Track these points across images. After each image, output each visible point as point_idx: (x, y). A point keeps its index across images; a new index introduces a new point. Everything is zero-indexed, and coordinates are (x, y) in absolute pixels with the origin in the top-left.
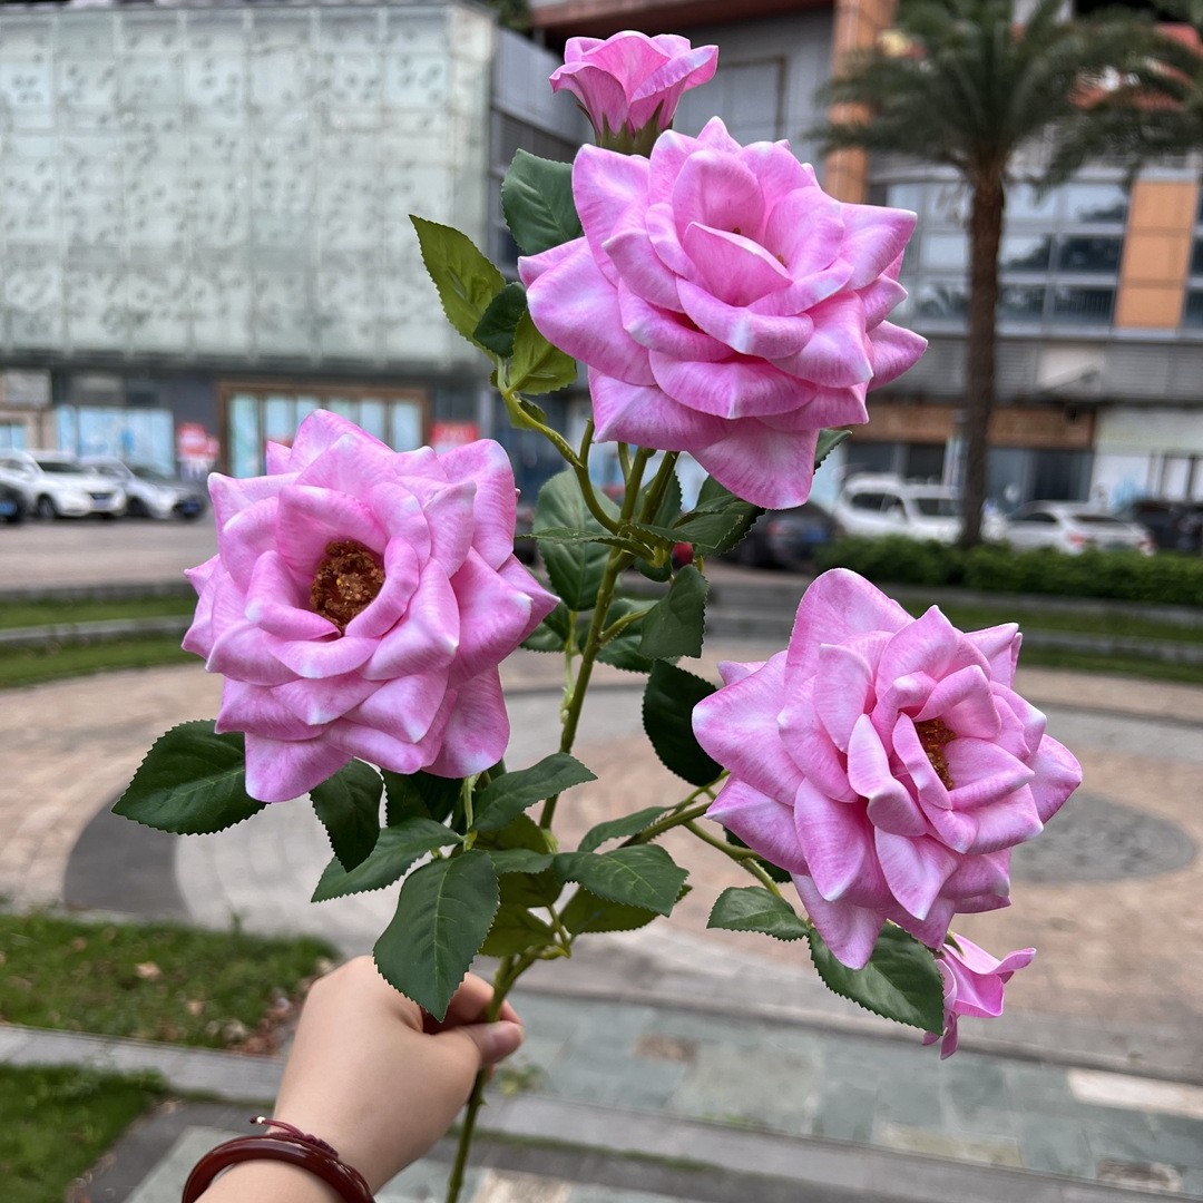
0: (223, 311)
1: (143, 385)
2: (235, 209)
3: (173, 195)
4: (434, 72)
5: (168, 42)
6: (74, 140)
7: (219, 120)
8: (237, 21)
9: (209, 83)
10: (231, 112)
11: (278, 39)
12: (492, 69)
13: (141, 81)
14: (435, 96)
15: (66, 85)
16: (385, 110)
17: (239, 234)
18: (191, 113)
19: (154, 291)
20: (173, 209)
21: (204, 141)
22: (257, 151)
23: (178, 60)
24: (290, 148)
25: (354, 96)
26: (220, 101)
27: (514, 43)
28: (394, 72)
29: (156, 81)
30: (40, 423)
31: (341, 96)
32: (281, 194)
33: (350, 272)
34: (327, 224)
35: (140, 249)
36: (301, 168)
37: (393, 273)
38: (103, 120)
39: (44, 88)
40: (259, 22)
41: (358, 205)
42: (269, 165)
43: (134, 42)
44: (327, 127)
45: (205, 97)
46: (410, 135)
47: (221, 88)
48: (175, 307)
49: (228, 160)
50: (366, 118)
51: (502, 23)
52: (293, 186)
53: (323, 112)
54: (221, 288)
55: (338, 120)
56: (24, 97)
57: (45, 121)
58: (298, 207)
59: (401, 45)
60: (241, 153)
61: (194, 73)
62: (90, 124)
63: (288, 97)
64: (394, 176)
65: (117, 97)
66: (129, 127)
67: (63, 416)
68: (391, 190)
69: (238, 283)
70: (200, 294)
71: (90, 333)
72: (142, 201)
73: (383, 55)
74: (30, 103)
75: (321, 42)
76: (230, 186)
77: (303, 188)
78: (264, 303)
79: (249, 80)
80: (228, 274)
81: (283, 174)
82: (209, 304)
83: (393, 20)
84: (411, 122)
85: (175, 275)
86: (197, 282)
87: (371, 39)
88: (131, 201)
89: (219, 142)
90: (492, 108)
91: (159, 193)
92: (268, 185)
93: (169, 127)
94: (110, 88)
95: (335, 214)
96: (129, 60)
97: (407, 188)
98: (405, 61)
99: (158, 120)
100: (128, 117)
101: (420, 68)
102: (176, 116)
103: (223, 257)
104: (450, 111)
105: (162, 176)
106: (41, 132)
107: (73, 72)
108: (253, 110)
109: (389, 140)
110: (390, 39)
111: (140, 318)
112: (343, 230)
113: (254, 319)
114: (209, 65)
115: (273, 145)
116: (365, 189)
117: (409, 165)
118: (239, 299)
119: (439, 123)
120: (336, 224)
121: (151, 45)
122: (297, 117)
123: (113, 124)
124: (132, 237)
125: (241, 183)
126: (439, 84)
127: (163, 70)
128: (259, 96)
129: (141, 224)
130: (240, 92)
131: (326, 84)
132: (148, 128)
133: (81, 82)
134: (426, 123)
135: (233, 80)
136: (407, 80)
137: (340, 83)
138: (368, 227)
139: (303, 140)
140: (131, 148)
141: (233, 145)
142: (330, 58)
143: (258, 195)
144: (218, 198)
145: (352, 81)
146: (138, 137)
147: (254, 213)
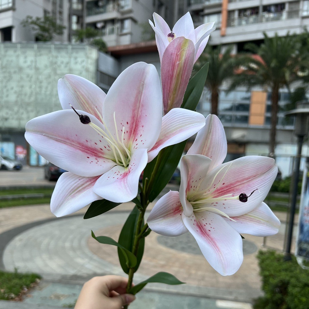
1: (7, 136)
2: (32, 93)
3: (16, 89)
4: (83, 61)
5: (15, 51)
7: (28, 71)
8: (33, 48)
9: (25, 62)
10: (31, 69)
11: (44, 52)
12: (97, 61)
13: (8, 61)
14: (83, 67)
16: (71, 70)
17: (33, 99)
18: (21, 69)
19: (10, 112)
20: (15, 92)
21: (24, 76)
22: (38, 79)
23: (18, 56)
24: (46, 78)
25: (63, 66)
26: (29, 67)
27: (103, 55)
28: (73, 61)
29: (12, 61)
31: (59, 66)
32: (43, 90)
35: (7, 102)
36: (49, 83)
40: (38, 48)
42: (41, 82)
43: (6, 51)
44: (56, 74)
45: (25, 65)
47: (29, 63)
48: (15, 117)
49: (30, 81)
50: (65, 71)
51: (100, 50)
52: (47, 88)
53: (55, 70)
54: (28, 112)
55: (59, 72)
58: (48, 93)
59: (74, 55)
60: (33, 79)
61: (22, 60)
63: (46, 66)
65: (1, 65)
66: (4, 72)
69: (32, 111)
70: (22, 113)
72: (8, 90)
73: (70, 57)
75: (54, 53)
76: (31, 87)
77: (50, 88)
79: (36, 62)
80: (30, 109)
81: (44, 84)
82: (25, 116)
83: (73, 49)
84: (77, 73)
85: (16, 109)
86: (21, 111)
87: (67, 53)
88: (5, 90)
89: (28, 77)
90: (98, 70)
91: (12, 88)
92: (40, 87)
93: (15, 72)
96: (5, 56)
98: (76, 58)
99: (12, 71)
100: (4, 70)
101: (79, 60)
102: (17, 70)
103: (28, 104)
104: (87, 70)
105: (13, 84)
108: (37, 69)
110: (72, 53)
111: (6, 119)
114: (26, 57)
115: (42, 77)
118: (32, 115)
119: (84, 73)
121: (11, 52)
122: (48, 71)
123: (1, 71)
124: (5, 99)
125: (33, 86)
126: (84, 64)
127: (14, 58)
128: (38, 65)
129: (7, 96)
130: (34, 64)
131: (56, 63)
132: (10, 73)
134: (81, 73)
135: (32, 62)
136: (76, 63)
137: (59, 63)
139: (50, 76)
140: (5, 77)
141: (31, 77)
142: (57, 57)
143: (38, 90)
144: (27, 90)
145: (62, 63)
146: (7, 75)
147: (37, 94)
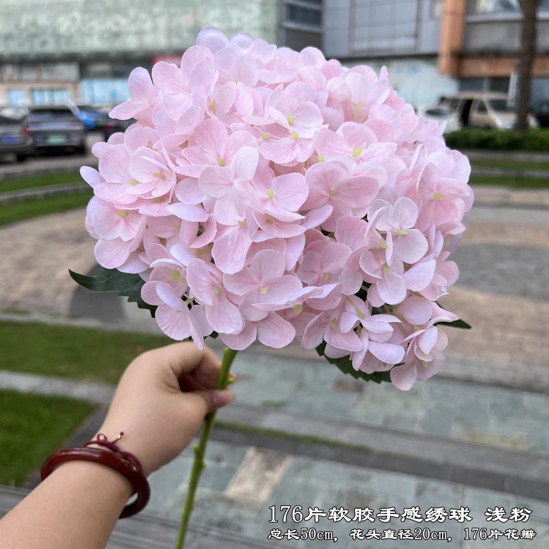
0: (155, 29)
1: (120, 68)
19: (123, 21)
30: (75, 89)
48: (133, 28)
54: (154, 18)
67: (85, 85)
70: (145, 22)
71: (95, 44)
78: (174, 23)
82: (148, 26)
85: (132, 12)
86: (143, 16)
111: (117, 35)
113: (169, 32)
118: (162, 23)
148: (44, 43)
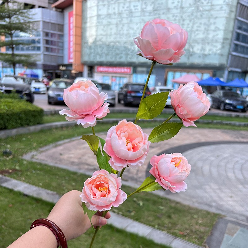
6: (144, 18)
7: (175, 11)
10: (177, 9)
13: (159, 4)
14: (225, 1)
15: (144, 6)
16: (212, 5)
18: (168, 10)
21: (170, 16)
22: (182, 17)
24: (189, 16)
25: (205, 3)
29: (162, 4)
30: (130, 77)
31: (202, 3)
32: (185, 26)
33: (198, 43)
34: (195, 33)
36: (190, 21)
37: (208, 43)
38: (150, 13)
39: (139, 8)
41: (203, 28)
42: (184, 20)
44: (198, 10)
45: (172, 6)
46: (218, 11)
47: (176, 4)
49: (175, 20)
50: (207, 8)
52: (188, 24)
53: (198, 7)
55: (201, 9)
56: (135, 9)
57: (139, 14)
58: (188, 29)
60: (178, 18)
61: (170, 1)
62: (148, 14)
63: (190, 5)
64: (212, 21)
65: (153, 8)
66: (155, 14)
67: (134, 75)
68: (211, 24)
74: (137, 11)
79: (182, 2)
81: (187, 22)
84: (218, 8)
89: (173, 16)
90: (238, 3)
92: (183, 25)
93: (164, 13)
94: (152, 6)
95: (197, 30)
97: (215, 23)
99: (161, 12)
100: (155, 12)
102: (165, 11)
106: (138, 17)
107: (145, 3)
108: (182, 8)
109: (212, 12)
112: (198, 34)
115: (185, 16)
116: (205, 24)
117: (216, 18)
119: (225, 7)
120: (197, 32)
123: (152, 14)
127: (164, 1)
128: (184, 5)
130: (179, 4)
132: (159, 14)
133: (147, 5)
134: (222, 7)
135: (178, 2)
138: (204, 33)
139: (192, 14)
141: (176, 16)
146: (157, 16)
148: (121, 57)
